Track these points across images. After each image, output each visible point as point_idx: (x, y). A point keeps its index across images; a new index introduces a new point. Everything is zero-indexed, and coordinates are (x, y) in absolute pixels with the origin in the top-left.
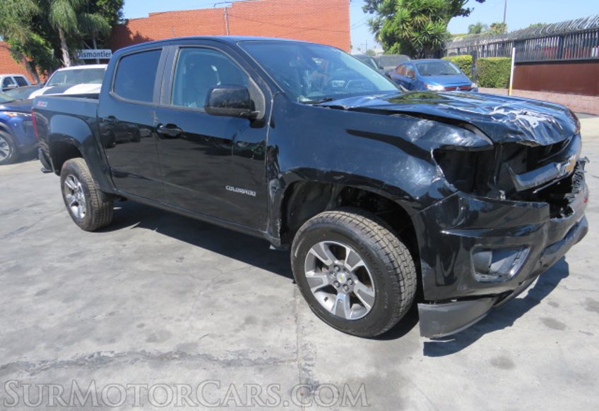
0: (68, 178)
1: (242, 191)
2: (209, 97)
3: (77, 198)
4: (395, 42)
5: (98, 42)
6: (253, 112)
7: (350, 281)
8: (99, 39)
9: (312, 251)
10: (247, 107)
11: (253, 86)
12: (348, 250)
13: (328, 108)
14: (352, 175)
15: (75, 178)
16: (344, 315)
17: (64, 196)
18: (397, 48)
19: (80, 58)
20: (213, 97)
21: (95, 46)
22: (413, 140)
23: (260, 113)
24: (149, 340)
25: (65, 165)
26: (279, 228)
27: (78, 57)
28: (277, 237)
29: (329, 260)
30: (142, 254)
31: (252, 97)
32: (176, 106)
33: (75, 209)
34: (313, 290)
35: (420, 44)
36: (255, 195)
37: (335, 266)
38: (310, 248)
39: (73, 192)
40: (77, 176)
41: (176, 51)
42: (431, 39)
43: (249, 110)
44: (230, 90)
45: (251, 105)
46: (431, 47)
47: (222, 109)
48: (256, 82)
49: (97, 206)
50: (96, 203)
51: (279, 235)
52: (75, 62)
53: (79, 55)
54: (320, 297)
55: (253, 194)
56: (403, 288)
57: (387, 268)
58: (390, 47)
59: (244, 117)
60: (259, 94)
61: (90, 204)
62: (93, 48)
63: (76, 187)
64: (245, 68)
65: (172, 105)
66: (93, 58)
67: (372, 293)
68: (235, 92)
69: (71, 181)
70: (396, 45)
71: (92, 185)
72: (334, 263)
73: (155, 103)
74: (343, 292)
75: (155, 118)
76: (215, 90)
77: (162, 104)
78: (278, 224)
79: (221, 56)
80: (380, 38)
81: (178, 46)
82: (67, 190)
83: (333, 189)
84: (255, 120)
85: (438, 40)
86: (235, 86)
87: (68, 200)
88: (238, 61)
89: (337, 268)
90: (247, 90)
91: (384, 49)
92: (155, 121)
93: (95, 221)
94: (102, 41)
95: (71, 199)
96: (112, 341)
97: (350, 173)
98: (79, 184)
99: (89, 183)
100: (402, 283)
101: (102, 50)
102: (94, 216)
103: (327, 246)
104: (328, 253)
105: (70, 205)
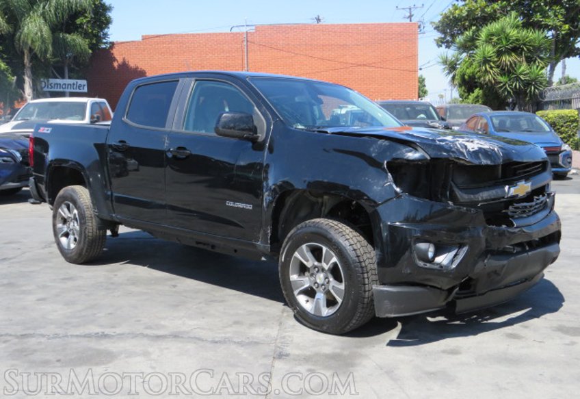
0: (63, 206)
1: (240, 205)
2: (219, 120)
3: (69, 227)
4: (476, 87)
5: (71, 70)
6: (255, 135)
7: (327, 280)
8: (72, 66)
9: (296, 254)
10: (250, 130)
11: (258, 115)
12: (325, 249)
13: (316, 132)
14: (328, 182)
15: (71, 205)
16: (321, 312)
17: (54, 226)
18: (477, 97)
19: (45, 89)
20: (223, 120)
21: (67, 75)
22: (373, 155)
23: (261, 136)
24: (147, 328)
25: (61, 192)
26: (270, 235)
27: (42, 88)
28: (267, 243)
29: (310, 262)
30: (134, 281)
31: (256, 123)
32: (187, 131)
33: (64, 240)
34: (296, 293)
35: (509, 92)
36: (251, 208)
37: (315, 267)
38: (294, 252)
39: (65, 221)
40: (75, 203)
41: (192, 83)
42: (525, 86)
43: (251, 133)
44: (237, 116)
45: (255, 130)
46: (526, 97)
47: (229, 130)
48: (260, 111)
49: (90, 234)
50: (91, 231)
51: (269, 242)
52: (38, 94)
53: (43, 85)
54: (302, 299)
55: (249, 207)
56: (366, 280)
57: (354, 262)
58: (469, 95)
59: (248, 139)
60: (262, 121)
61: (85, 232)
62: (63, 77)
63: (69, 215)
64: (252, 99)
65: (184, 130)
66: (61, 90)
67: (342, 286)
68: (242, 117)
69: (66, 210)
70: (477, 92)
71: (89, 212)
72: (314, 265)
73: (167, 129)
74: (321, 292)
75: (167, 141)
76: (224, 115)
77: (174, 129)
78: (269, 231)
79: (233, 89)
80: (456, 82)
81: (194, 79)
82: (59, 219)
83: (323, 208)
84: (257, 142)
85: (535, 88)
86: (241, 112)
87: (58, 231)
88: (247, 93)
89: (317, 269)
90: (252, 117)
91: (461, 96)
92: (166, 144)
93: (86, 252)
94: (77, 68)
95: (61, 229)
96: (113, 327)
97: (326, 181)
98: (76, 211)
99: (86, 210)
100: (366, 275)
101: (75, 81)
102: (86, 246)
103: (308, 249)
104: (309, 255)
105: (60, 236)
